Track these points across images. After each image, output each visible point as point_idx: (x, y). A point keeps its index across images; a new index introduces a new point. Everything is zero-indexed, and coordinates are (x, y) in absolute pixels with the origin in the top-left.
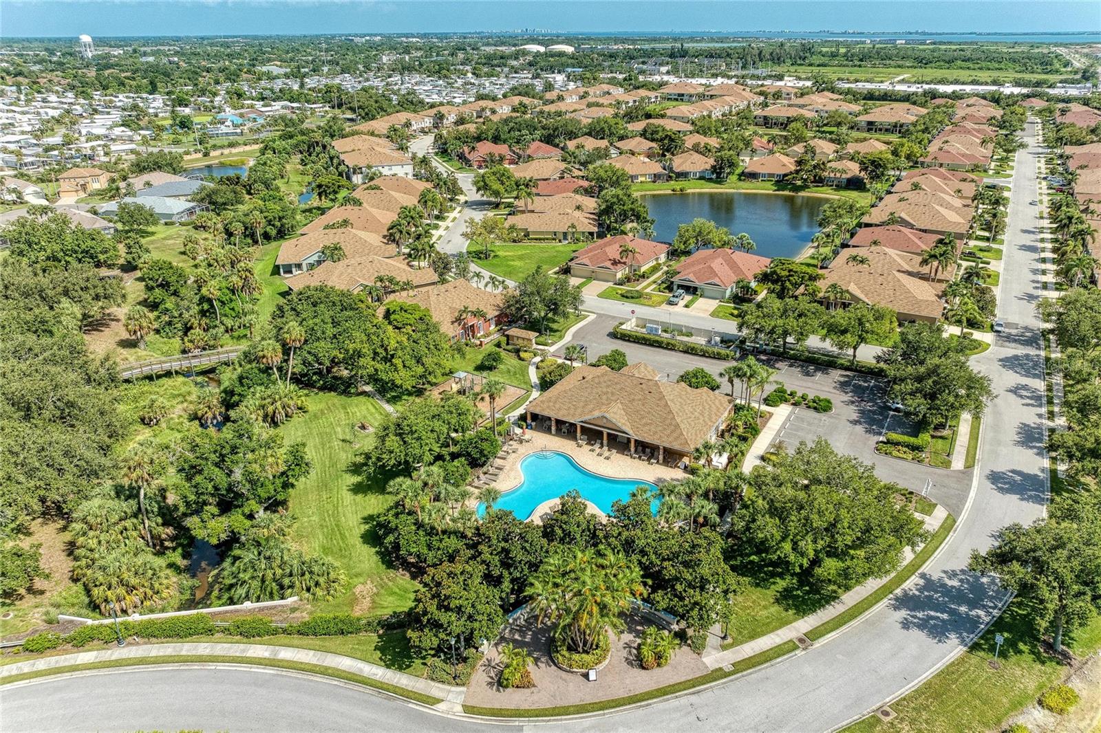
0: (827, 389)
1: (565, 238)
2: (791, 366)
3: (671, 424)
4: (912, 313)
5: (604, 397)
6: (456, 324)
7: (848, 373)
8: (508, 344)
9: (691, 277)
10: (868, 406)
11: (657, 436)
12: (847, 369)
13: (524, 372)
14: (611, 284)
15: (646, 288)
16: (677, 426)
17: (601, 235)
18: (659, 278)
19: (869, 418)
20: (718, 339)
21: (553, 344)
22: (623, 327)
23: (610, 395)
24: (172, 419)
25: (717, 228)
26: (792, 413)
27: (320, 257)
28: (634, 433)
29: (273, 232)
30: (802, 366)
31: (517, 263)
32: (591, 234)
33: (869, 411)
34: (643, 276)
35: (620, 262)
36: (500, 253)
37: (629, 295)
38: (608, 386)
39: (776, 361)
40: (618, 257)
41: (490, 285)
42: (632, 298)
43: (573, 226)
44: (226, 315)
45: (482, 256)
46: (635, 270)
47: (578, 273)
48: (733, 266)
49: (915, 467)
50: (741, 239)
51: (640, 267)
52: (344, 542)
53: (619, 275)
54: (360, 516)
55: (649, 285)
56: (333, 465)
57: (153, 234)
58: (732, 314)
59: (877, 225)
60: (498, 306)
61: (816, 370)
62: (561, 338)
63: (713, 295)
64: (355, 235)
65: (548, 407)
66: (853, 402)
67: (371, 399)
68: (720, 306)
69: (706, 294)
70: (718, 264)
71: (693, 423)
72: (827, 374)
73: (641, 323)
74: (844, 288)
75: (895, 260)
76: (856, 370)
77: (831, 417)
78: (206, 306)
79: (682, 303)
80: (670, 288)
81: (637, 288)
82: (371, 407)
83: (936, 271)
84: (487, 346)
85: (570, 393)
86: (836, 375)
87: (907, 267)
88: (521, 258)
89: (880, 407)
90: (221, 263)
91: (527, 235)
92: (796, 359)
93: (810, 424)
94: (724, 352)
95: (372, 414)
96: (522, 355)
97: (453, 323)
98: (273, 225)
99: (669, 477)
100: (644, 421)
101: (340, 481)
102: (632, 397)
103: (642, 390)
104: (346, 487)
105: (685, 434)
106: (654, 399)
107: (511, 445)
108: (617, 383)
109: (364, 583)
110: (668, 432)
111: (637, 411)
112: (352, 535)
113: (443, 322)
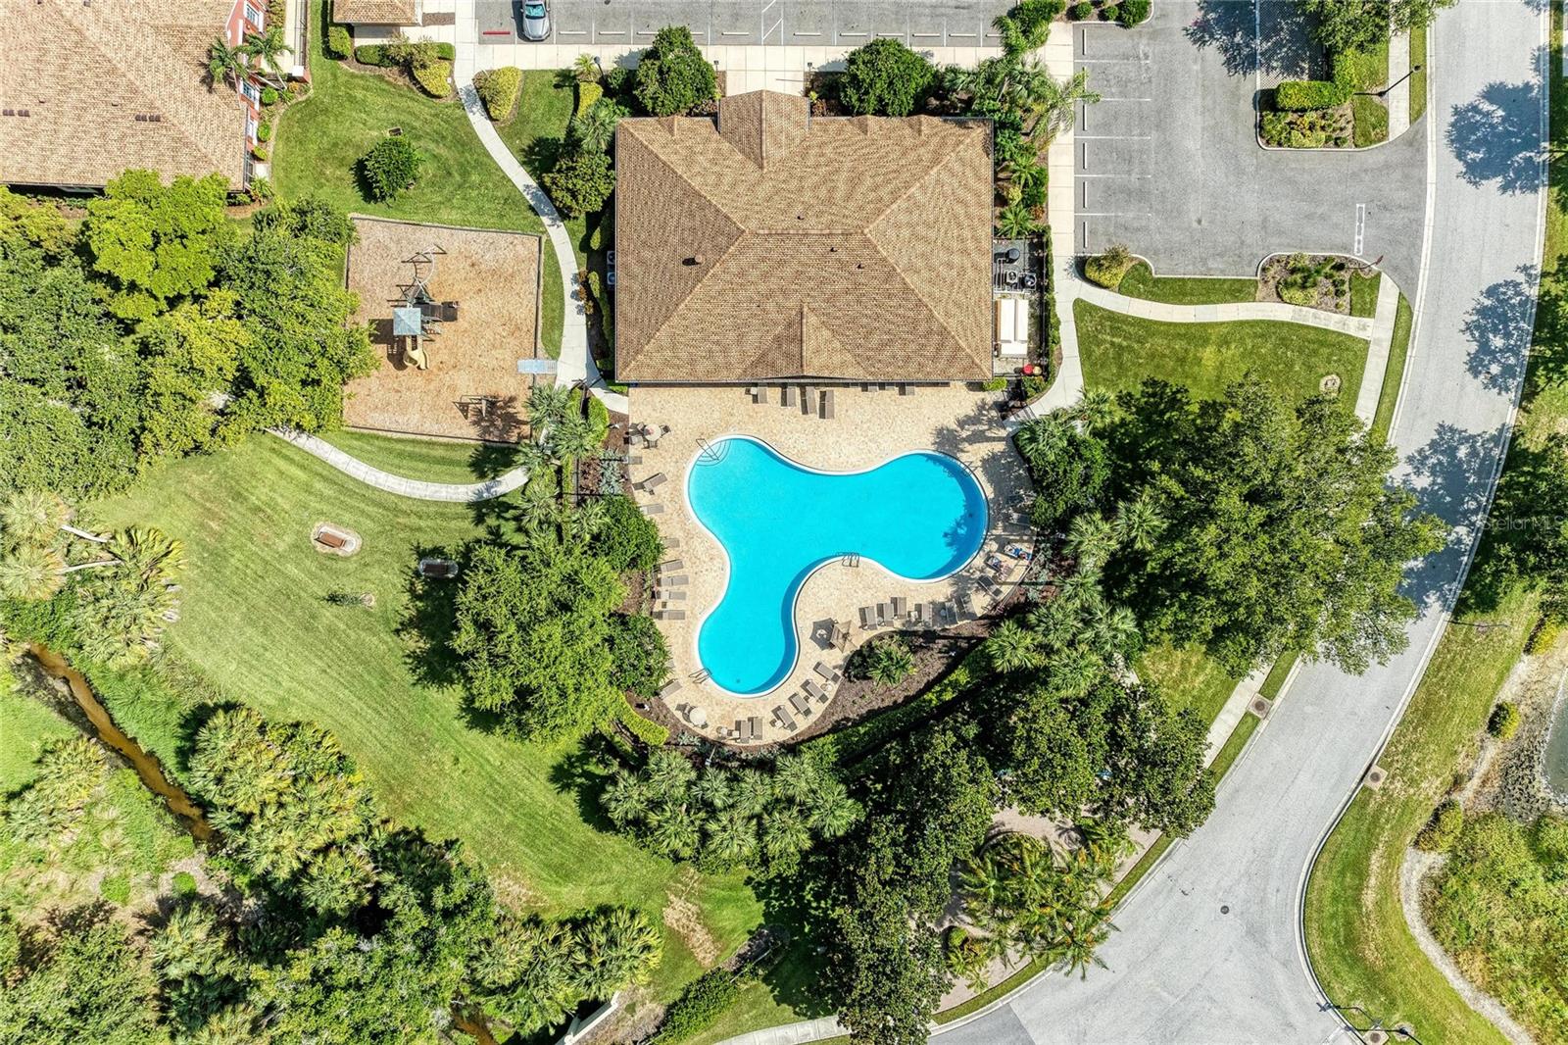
3: (930, 332)
5: (770, 306)
13: (469, 143)
16: (944, 332)
23: (780, 299)
26: (1079, 52)
38: (765, 276)
49: (1333, 162)
54: (543, 778)
56: (385, 678)
84: (315, 70)
96: (427, 79)
99: (953, 419)
100: (875, 339)
101: (437, 714)
102: (828, 289)
103: (842, 265)
104: (459, 725)
105: (963, 344)
106: (876, 282)
107: (638, 460)
108: (781, 263)
109: (668, 903)
110: (930, 351)
111: (854, 320)
112: (568, 825)
113: (190, 103)
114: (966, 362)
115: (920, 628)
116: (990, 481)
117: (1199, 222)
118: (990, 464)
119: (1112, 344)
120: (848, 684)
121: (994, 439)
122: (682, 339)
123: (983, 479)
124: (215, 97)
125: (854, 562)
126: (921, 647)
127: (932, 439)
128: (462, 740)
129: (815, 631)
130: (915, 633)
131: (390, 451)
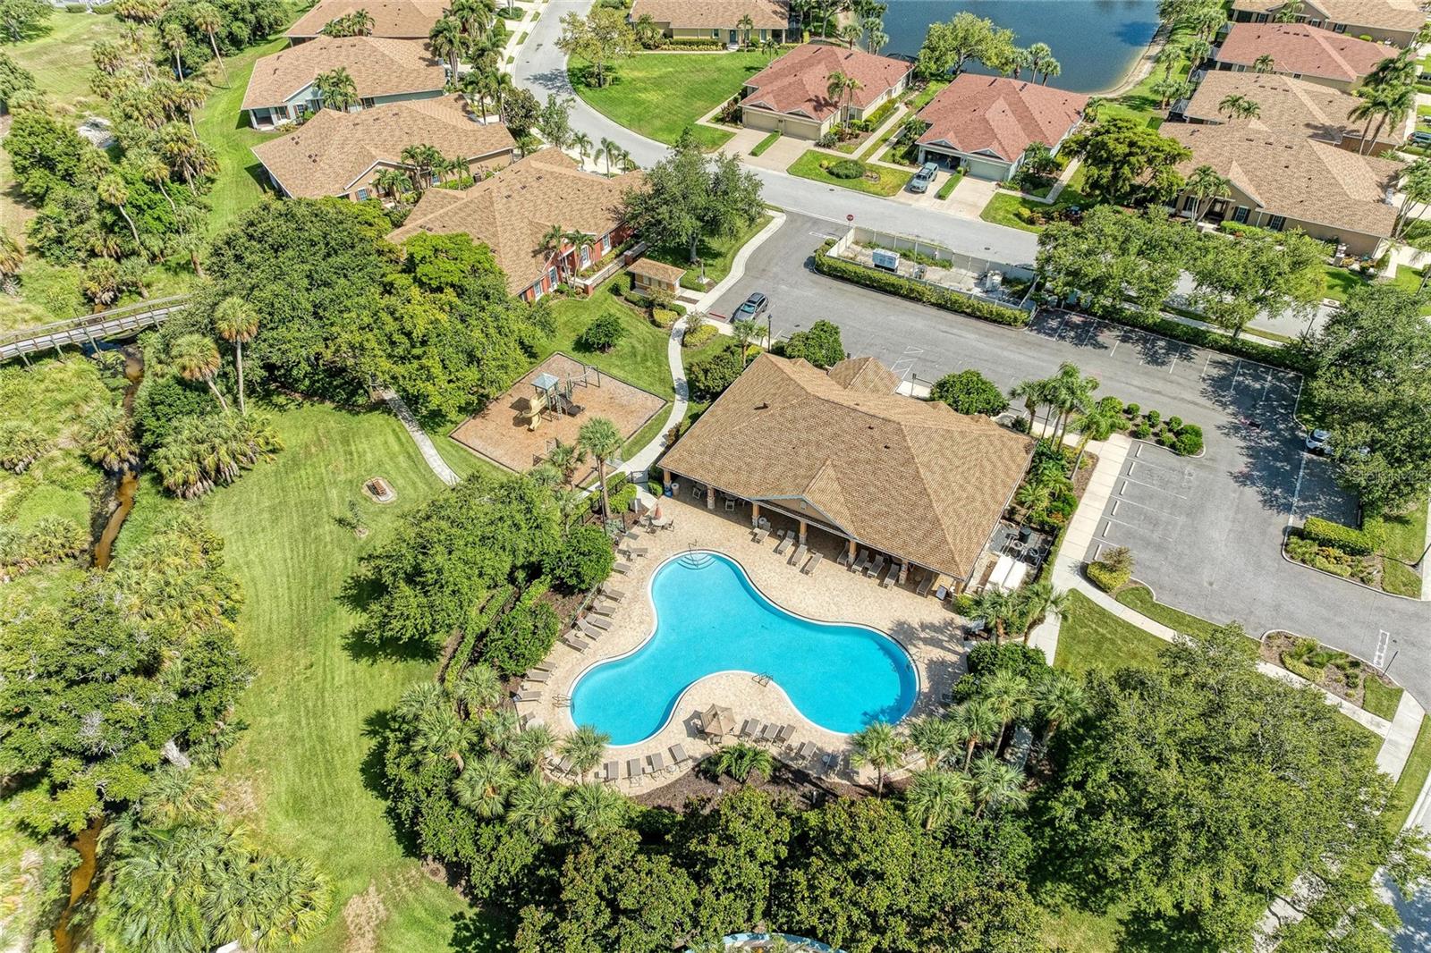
0: (1188, 396)
1: (733, 41)
2: (1125, 339)
3: (924, 518)
4: (1337, 225)
5: (803, 451)
6: (541, 257)
7: (1225, 357)
8: (633, 287)
9: (950, 139)
10: (1265, 439)
11: (897, 542)
12: (1223, 349)
13: (660, 350)
14: (809, 145)
15: (868, 154)
16: (936, 522)
17: (794, 35)
18: (891, 131)
19: (1267, 467)
20: (998, 279)
21: (711, 286)
22: (833, 252)
23: (813, 449)
24: (52, 460)
25: (995, 32)
26: (1132, 454)
27: (315, 94)
28: (855, 533)
29: (244, 32)
30: (1146, 341)
31: (653, 97)
32: (776, 34)
33: (1267, 450)
34: (865, 128)
35: (827, 104)
36: (622, 74)
37: (842, 172)
38: (809, 429)
39: (1100, 327)
40: (823, 94)
41: (603, 156)
42: (847, 177)
43: (747, 21)
44: (147, 231)
45: (593, 81)
46: (852, 117)
47: (754, 121)
48: (1024, 115)
49: (1356, 591)
50: (1035, 54)
51: (860, 111)
52: (331, 784)
53: (825, 129)
54: (363, 714)
55: (875, 147)
56: (321, 583)
57: (47, 30)
58: (1018, 215)
59: (1263, 18)
60: (616, 211)
61: (1171, 349)
62: (726, 271)
63: (985, 171)
64: (374, 50)
65: (701, 465)
66: (1236, 429)
67: (392, 419)
68: (998, 196)
69: (974, 170)
70: (999, 115)
71: (963, 513)
72: (1189, 358)
73: (864, 238)
74: (1222, 178)
75: (1302, 105)
76: (1238, 352)
77: (1201, 466)
78: (110, 218)
79: (933, 187)
80: (911, 156)
81: (855, 156)
82: (391, 439)
83: (1378, 130)
84: (597, 293)
85: (740, 438)
86: (1204, 362)
87: (1322, 119)
88: (658, 83)
89: (1284, 442)
90: (145, 112)
91: (668, 35)
92: (1134, 326)
93: (1165, 484)
94: (1009, 311)
95: (393, 457)
96: (659, 315)
97: (535, 253)
98: (243, 20)
99: (917, 620)
100: (875, 507)
101: (330, 626)
102: (854, 454)
103: (873, 440)
104: (339, 642)
105: (950, 540)
106: (894, 463)
107: (635, 537)
108: (827, 424)
109: (363, 893)
110: (919, 534)
111: (864, 485)
112: (345, 765)
113: (517, 254)
114: (946, 556)
115: (794, 765)
116: (930, 678)
117: (1211, 584)
118: (936, 668)
119: (1096, 631)
120: (693, 778)
121: (949, 650)
122: (723, 452)
123: (924, 674)
124: (533, 261)
125: (763, 682)
126: (786, 781)
127: (890, 626)
128: (329, 653)
129: (692, 718)
130: (787, 767)
131: (465, 460)
